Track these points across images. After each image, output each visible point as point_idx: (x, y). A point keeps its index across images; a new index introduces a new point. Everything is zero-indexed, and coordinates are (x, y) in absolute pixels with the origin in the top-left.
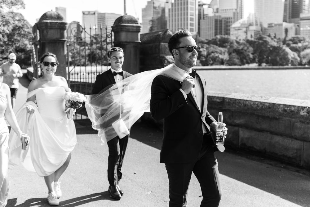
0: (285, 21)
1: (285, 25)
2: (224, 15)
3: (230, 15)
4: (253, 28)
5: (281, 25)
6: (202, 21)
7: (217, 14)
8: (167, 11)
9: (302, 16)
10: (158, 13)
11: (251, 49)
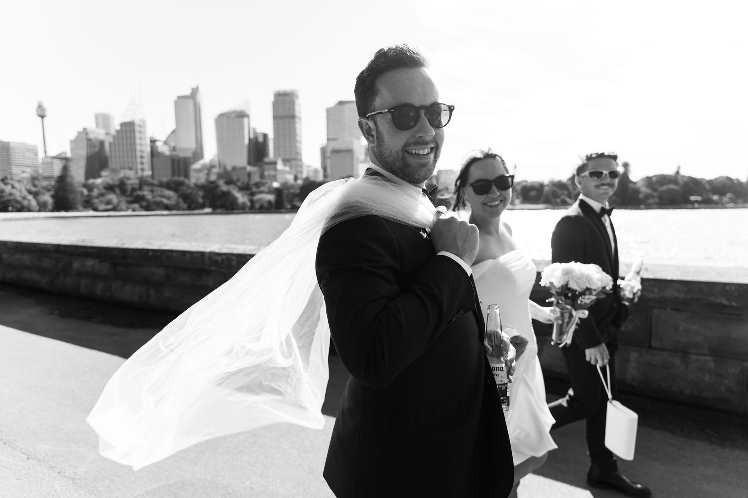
0: (250, 164)
1: (250, 169)
2: (182, 155)
3: (189, 155)
4: (216, 170)
5: (244, 168)
6: (154, 160)
7: (174, 153)
8: (107, 146)
9: (266, 160)
10: (94, 147)
11: (201, 193)
